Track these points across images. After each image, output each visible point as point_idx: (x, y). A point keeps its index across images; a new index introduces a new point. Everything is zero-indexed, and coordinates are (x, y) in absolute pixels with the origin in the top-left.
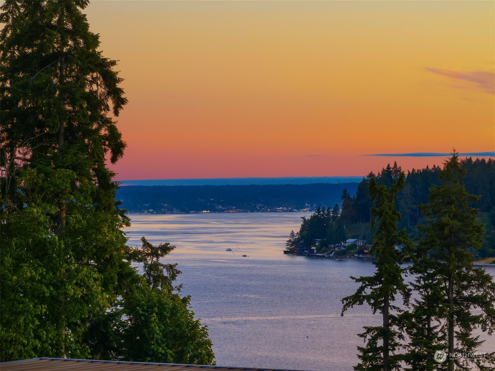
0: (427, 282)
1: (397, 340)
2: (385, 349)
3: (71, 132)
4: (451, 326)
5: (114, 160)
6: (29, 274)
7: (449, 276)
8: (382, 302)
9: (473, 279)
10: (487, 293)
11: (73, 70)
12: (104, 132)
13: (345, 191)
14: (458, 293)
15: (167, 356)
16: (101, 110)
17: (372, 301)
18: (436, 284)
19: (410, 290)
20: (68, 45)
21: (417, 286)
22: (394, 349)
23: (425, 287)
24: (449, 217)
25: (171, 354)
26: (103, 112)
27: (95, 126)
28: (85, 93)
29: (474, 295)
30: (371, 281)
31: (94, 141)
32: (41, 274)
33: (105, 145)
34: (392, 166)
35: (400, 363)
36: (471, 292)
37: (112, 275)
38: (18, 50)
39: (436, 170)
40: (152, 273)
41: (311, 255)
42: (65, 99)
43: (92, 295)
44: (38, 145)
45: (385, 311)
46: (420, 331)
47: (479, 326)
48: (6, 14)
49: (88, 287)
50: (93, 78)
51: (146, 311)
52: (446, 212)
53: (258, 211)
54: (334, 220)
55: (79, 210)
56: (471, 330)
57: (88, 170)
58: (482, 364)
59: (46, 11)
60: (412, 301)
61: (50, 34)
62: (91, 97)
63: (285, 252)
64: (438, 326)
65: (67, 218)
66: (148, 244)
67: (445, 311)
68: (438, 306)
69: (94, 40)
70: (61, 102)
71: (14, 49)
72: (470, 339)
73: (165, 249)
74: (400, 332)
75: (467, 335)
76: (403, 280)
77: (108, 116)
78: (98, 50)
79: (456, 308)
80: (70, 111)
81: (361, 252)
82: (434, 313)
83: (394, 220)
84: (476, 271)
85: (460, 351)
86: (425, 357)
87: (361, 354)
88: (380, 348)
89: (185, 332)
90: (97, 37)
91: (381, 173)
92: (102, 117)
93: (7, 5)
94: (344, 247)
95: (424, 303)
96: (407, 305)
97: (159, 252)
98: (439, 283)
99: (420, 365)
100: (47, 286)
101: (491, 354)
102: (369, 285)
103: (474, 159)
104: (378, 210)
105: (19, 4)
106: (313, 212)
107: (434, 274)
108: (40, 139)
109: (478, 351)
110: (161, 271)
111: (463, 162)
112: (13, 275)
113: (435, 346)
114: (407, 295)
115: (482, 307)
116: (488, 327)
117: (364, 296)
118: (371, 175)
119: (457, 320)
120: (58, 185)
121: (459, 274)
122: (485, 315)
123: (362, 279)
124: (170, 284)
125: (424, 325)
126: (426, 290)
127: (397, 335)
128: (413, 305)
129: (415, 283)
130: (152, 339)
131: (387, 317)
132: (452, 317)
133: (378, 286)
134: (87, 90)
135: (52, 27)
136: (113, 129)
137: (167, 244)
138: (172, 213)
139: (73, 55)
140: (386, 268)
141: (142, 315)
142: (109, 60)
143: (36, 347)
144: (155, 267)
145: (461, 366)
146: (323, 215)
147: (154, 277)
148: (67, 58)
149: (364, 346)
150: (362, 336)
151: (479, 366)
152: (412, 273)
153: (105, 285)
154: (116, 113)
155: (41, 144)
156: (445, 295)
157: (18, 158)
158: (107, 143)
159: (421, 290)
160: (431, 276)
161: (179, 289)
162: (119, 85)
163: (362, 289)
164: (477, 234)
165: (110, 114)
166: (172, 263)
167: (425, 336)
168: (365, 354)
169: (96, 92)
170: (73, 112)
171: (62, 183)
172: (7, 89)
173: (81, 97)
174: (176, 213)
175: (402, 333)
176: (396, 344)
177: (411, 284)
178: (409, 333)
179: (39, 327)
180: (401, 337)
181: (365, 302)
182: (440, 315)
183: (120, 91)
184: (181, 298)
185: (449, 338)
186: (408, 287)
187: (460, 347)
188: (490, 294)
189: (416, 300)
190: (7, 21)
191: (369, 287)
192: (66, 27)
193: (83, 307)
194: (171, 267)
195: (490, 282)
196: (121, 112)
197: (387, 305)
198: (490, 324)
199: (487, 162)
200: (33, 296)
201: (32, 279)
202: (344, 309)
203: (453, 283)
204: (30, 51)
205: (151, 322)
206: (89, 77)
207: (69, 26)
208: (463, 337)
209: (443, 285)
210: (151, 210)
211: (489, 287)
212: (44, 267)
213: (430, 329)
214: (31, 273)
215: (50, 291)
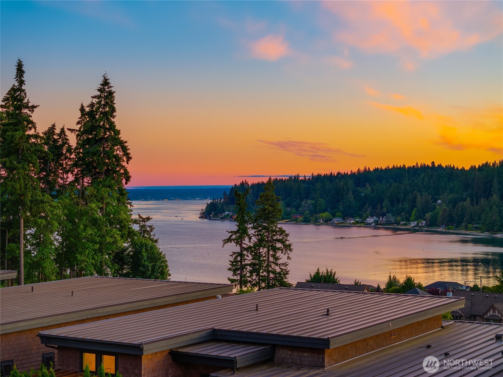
0: (258, 233)
1: (246, 257)
2: (241, 261)
3: (108, 171)
4: (268, 251)
5: (126, 183)
6: (90, 233)
7: (268, 230)
8: (240, 241)
9: (278, 232)
10: (284, 238)
11: (109, 145)
12: (122, 171)
13: (224, 192)
14: (272, 237)
15: (149, 266)
16: (121, 162)
17: (236, 241)
18: (262, 234)
19: (251, 236)
20: (107, 134)
21: (254, 235)
22: (245, 261)
23: (258, 235)
24: (268, 206)
25: (150, 266)
26: (122, 163)
27: (118, 169)
28: (114, 155)
29: (278, 238)
30: (235, 233)
31: (118, 175)
32: (95, 232)
33: (122, 177)
34: (244, 181)
35: (247, 267)
36: (277, 237)
37: (125, 232)
38: (86, 136)
39: (263, 183)
40: (143, 229)
41: (210, 219)
42: (106, 157)
43: (116, 241)
44: (94, 177)
45: (241, 245)
46: (256, 254)
47: (280, 252)
48: (81, 121)
49: (114, 237)
50: (117, 148)
51: (140, 247)
52: (267, 204)
53: (188, 199)
54: (220, 204)
55: (111, 205)
56: (277, 253)
57: (115, 188)
58: (281, 267)
59: (98, 120)
60: (252, 241)
61: (99, 130)
62: (117, 157)
63: (199, 217)
64: (263, 252)
65: (106, 208)
66: (141, 216)
67: (266, 245)
68: (263, 243)
69: (118, 132)
70: (104, 159)
71: (84, 136)
72: (276, 257)
73: (148, 219)
74: (247, 254)
75: (275, 255)
76: (248, 232)
77: (123, 165)
78: (120, 136)
79: (270, 244)
80: (107, 162)
81: (231, 217)
82: (261, 246)
83: (245, 207)
84: (279, 228)
85: (273, 262)
86: (258, 265)
87: (231, 263)
88: (239, 261)
89: (156, 256)
90: (119, 131)
91: (239, 184)
92: (121, 165)
93: (81, 117)
94: (224, 215)
95: (257, 242)
96: (250, 243)
97: (146, 220)
98: (264, 233)
99: (255, 268)
100: (98, 237)
101: (285, 263)
102: (234, 234)
103: (278, 179)
104: (238, 202)
105: (86, 117)
106: (211, 200)
107: (262, 230)
108: (95, 174)
109: (280, 262)
110: (146, 228)
111: (274, 180)
112: (83, 233)
113: (262, 260)
114: (250, 238)
115: (281, 243)
116: (284, 252)
117: (232, 239)
118: (236, 185)
119: (271, 249)
120: (103, 194)
121: (272, 230)
122: (283, 246)
123: (231, 232)
124: (150, 234)
125: (257, 251)
126: (258, 237)
127: (246, 255)
128: (253, 243)
129: (253, 233)
130: (142, 259)
131: (242, 247)
132: (269, 248)
133: (238, 235)
134: (115, 154)
135: (101, 127)
136: (125, 170)
137: (149, 217)
138: (152, 200)
139: (109, 139)
140: (241, 227)
141: (138, 249)
142: (124, 141)
143: (93, 263)
144: (144, 226)
145: (272, 268)
146: (215, 202)
147: (143, 231)
148: (106, 140)
149: (232, 260)
150: (231, 256)
151: (280, 268)
152: (252, 229)
153: (122, 237)
154: (127, 163)
155: (95, 176)
156: (266, 239)
157: (86, 182)
158: (123, 176)
159: (256, 236)
160: (260, 231)
161: (154, 236)
162: (128, 152)
163: (231, 236)
164: (279, 213)
165: (124, 164)
166: (151, 225)
167: (258, 256)
168: (232, 264)
169: (119, 154)
170: (109, 163)
171: (104, 194)
172: (81, 153)
173: (113, 157)
174: (153, 201)
175: (248, 255)
176: (246, 259)
177: (252, 234)
178: (251, 254)
179: (94, 254)
180: (247, 256)
181: (232, 241)
182: (264, 247)
183: (129, 154)
184: (155, 239)
185: (268, 257)
186: (251, 235)
187: (272, 260)
188: (285, 238)
189: (254, 241)
190: (81, 124)
191: (234, 235)
192: (106, 126)
193: (113, 246)
194: (150, 227)
195: (285, 233)
196: (129, 162)
197: (242, 243)
198: (285, 251)
199: (284, 180)
200: (91, 241)
201: (91, 234)
202: (224, 244)
203: (269, 234)
204: (91, 136)
205: (142, 252)
206: (116, 148)
207: (108, 126)
208: (274, 256)
209: (266, 234)
210: (143, 199)
211: (284, 235)
212: (96, 229)
213: (260, 253)
214: (91, 232)
215: (99, 239)
